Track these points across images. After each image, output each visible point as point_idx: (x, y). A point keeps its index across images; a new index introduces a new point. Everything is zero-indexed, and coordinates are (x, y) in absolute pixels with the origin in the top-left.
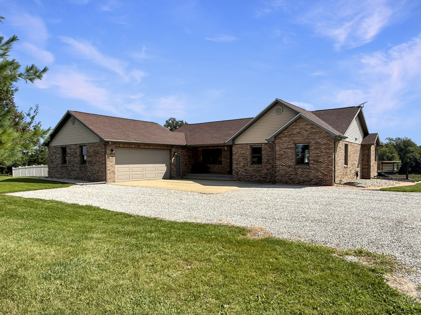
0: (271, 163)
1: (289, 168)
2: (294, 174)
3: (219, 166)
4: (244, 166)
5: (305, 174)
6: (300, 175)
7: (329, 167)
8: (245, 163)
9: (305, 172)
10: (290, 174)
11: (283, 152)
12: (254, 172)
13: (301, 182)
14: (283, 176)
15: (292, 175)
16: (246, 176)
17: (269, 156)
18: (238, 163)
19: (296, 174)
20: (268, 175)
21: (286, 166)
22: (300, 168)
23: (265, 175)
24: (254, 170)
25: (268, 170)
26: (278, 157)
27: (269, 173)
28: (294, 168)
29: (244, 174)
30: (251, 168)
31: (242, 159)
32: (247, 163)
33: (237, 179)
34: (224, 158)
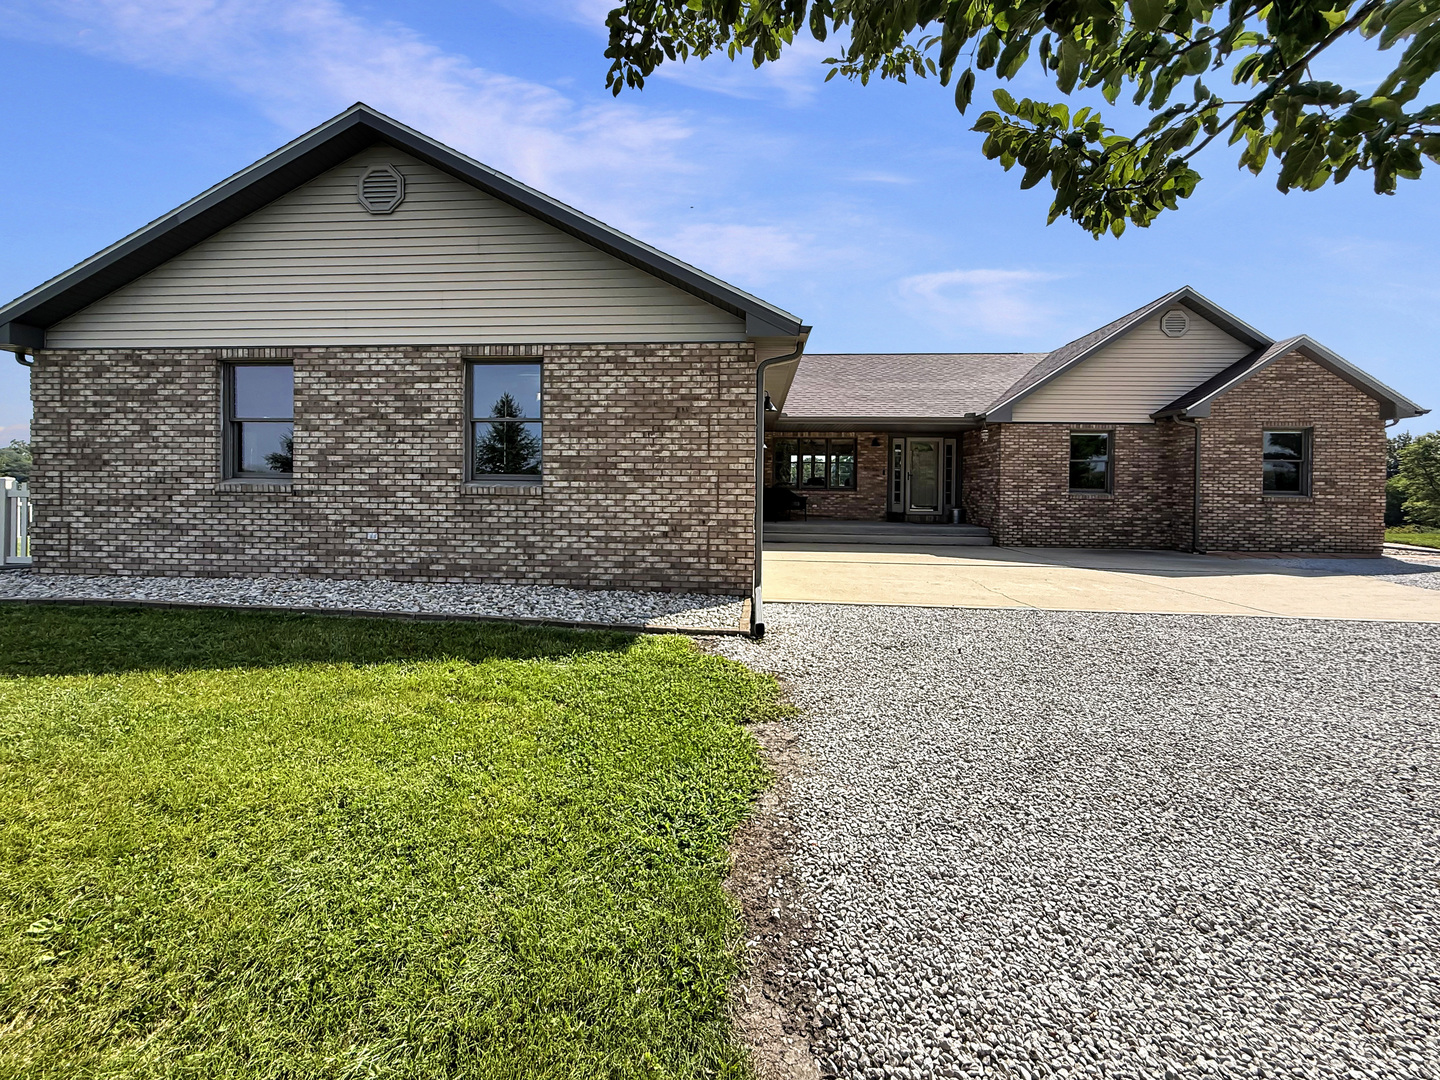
0: (1147, 488)
1: (1244, 503)
2: (1260, 522)
3: (843, 496)
4: (1045, 497)
5: (1298, 520)
6: (1282, 523)
7: (1374, 501)
8: (1051, 487)
9: (1298, 513)
10: (1250, 522)
11: (1225, 453)
12: (1085, 515)
13: (1286, 546)
14: (1223, 528)
15: (1254, 523)
16: (1055, 528)
17: (1139, 466)
18: (1022, 487)
19: (1270, 520)
20: (1137, 525)
21: (1234, 496)
22: (1282, 503)
23: (1125, 524)
24: (1083, 509)
25: (1137, 509)
26: (1210, 469)
27: (1139, 519)
28: (1262, 502)
29: (1045, 522)
30: (1072, 504)
31: (1039, 472)
32: (1059, 487)
33: (1018, 539)
34: (866, 469)
